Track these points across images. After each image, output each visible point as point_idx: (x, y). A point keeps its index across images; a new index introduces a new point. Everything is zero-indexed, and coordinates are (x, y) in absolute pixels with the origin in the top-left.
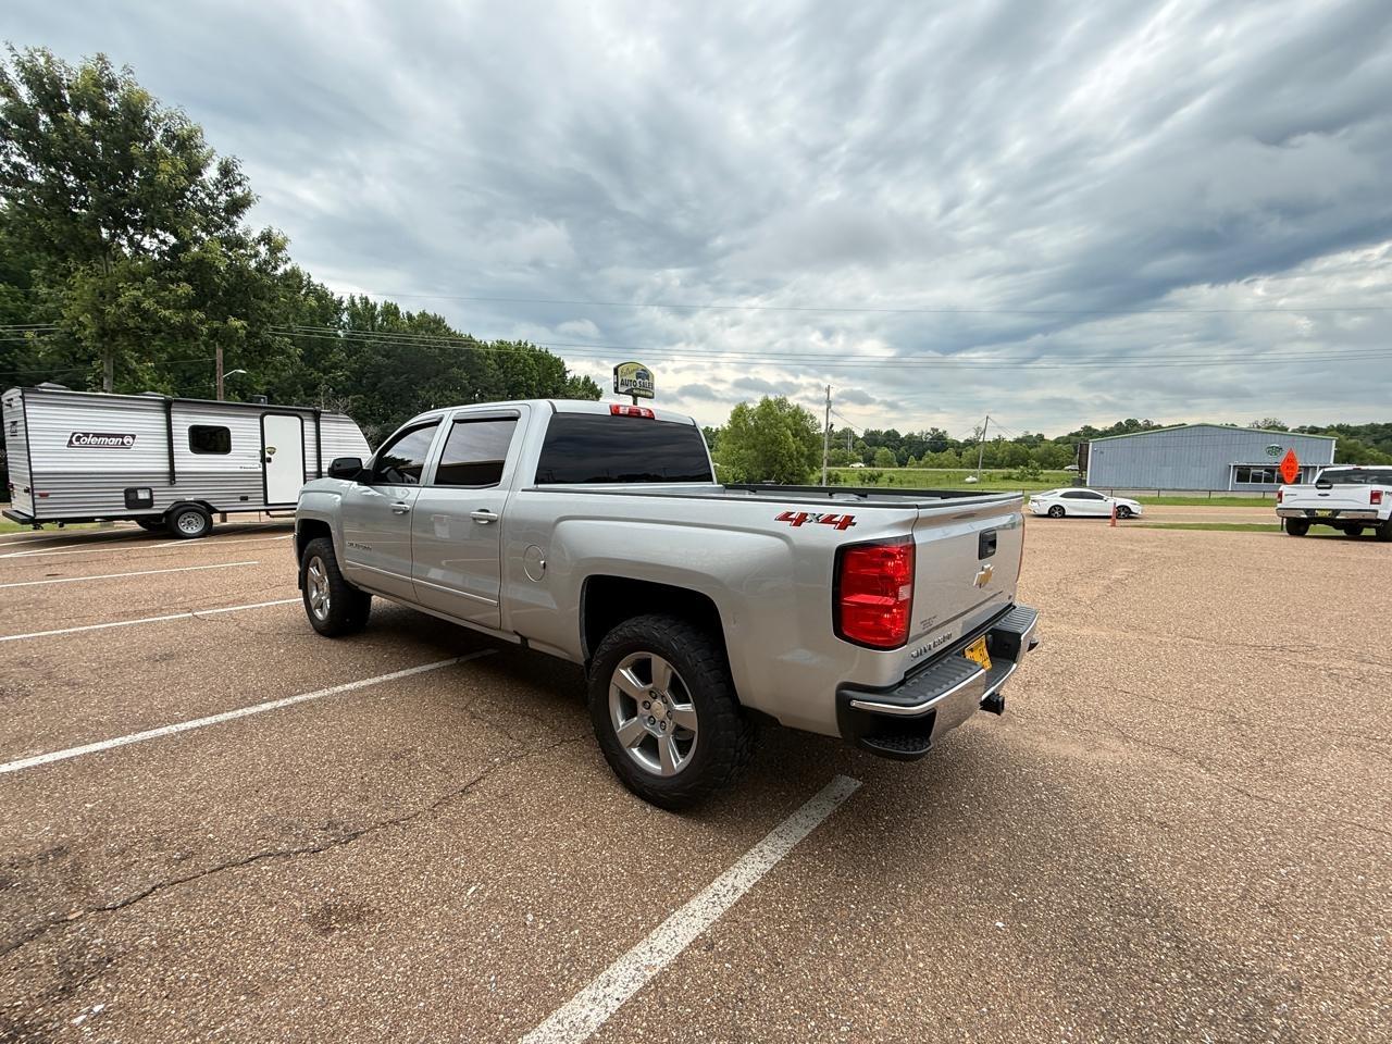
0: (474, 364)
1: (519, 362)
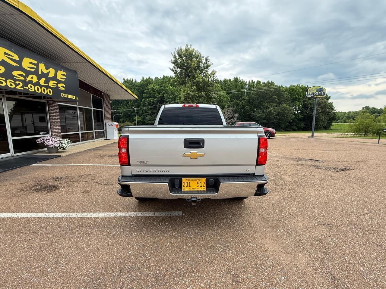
0: (281, 94)
1: (296, 91)
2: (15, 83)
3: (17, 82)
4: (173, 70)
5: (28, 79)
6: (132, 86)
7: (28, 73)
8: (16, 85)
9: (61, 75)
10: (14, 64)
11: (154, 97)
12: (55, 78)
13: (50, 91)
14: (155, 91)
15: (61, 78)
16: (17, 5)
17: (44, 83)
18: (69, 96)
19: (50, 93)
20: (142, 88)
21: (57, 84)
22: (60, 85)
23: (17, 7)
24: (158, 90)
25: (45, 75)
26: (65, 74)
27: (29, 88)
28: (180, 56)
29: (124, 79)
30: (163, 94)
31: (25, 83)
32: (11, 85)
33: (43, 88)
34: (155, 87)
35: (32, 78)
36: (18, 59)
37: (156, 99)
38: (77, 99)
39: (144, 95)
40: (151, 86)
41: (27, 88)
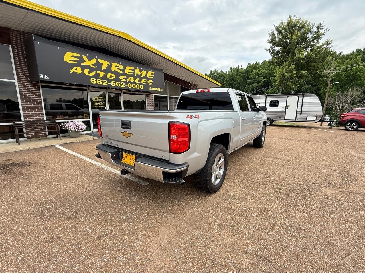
2: (120, 84)
3: (122, 83)
4: (269, 51)
5: (128, 80)
6: (237, 74)
7: (128, 76)
8: (121, 85)
9: (150, 74)
10: (121, 72)
11: (259, 82)
12: (146, 77)
13: (142, 86)
14: (260, 75)
15: (150, 77)
16: (119, 34)
17: (138, 81)
18: (155, 89)
19: (142, 88)
20: (247, 74)
21: (147, 81)
22: (149, 82)
23: (119, 36)
24: (263, 74)
25: (139, 76)
26: (153, 73)
27: (128, 86)
28: (280, 32)
29: (230, 68)
30: (269, 78)
31: (126, 83)
32: (118, 85)
33: (137, 85)
34: (261, 72)
35: (131, 79)
36: (123, 68)
37: (260, 84)
38: (162, 90)
39: (248, 81)
40: (256, 71)
41: (127, 86)
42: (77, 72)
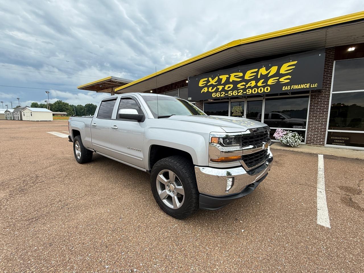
3: (239, 91)
5: (248, 86)
7: (248, 82)
9: (287, 67)
10: (239, 80)
15: (286, 71)
16: (227, 46)
17: (262, 83)
18: (296, 87)
19: (267, 90)
21: (278, 80)
31: (245, 89)
32: (235, 94)
33: (259, 89)
35: (251, 84)
36: (242, 75)
38: (314, 86)
41: (246, 92)
42: (204, 92)
